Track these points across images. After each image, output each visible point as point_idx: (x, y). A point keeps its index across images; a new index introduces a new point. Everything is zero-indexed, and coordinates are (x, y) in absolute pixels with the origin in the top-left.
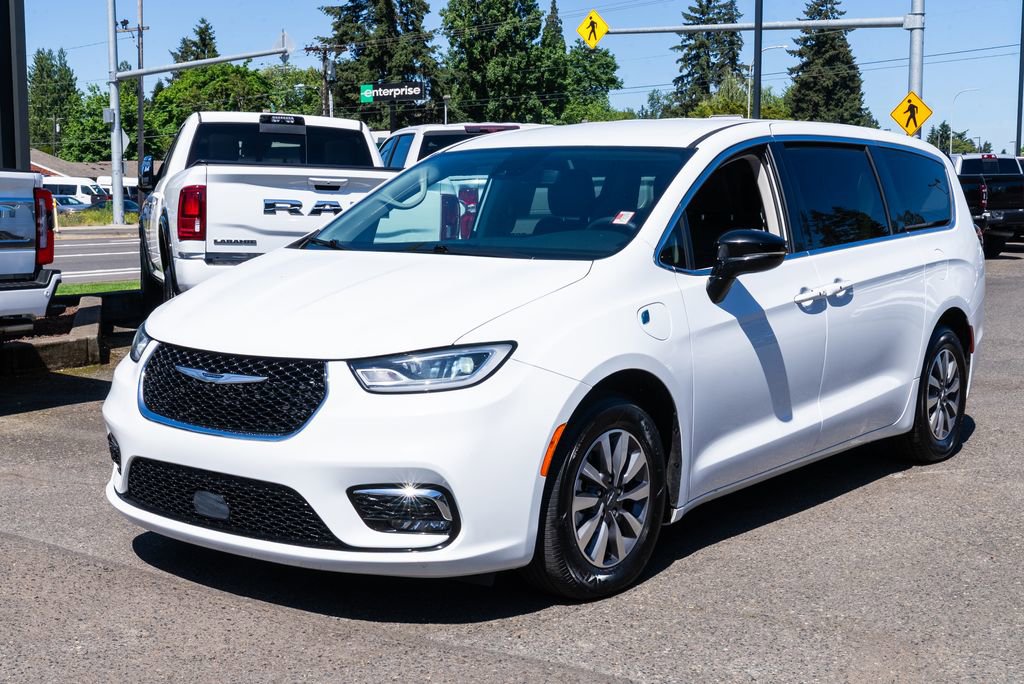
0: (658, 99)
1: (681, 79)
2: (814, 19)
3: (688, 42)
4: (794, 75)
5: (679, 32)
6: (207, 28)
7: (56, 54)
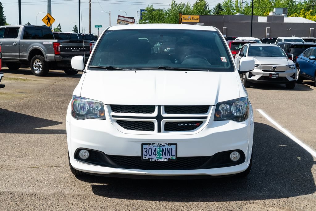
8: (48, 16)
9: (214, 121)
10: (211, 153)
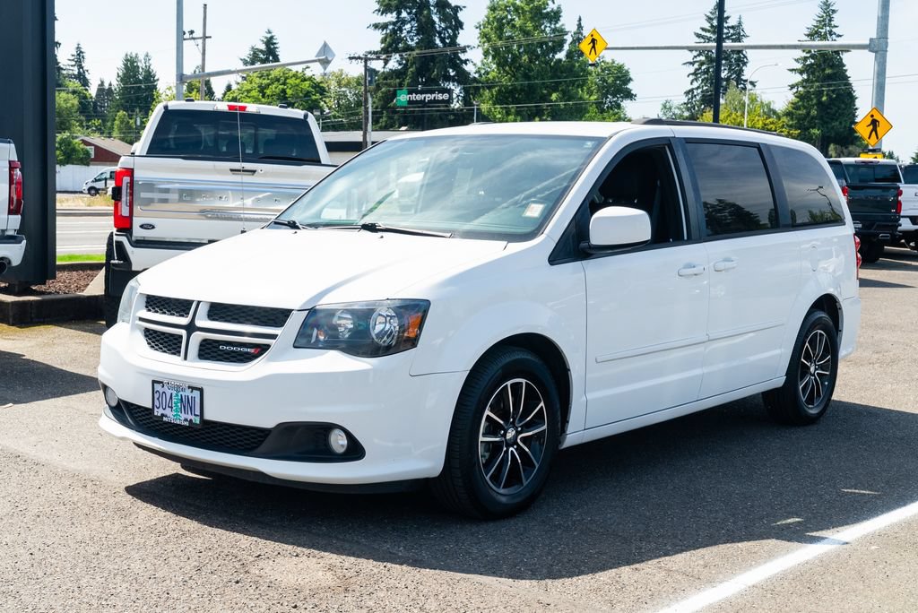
0: (670, 108)
1: (692, 90)
2: (814, 40)
3: (698, 59)
4: (795, 90)
5: (690, 49)
6: (272, 38)
7: (141, 57)
8: (872, 116)
9: (295, 347)
10: (268, 421)
